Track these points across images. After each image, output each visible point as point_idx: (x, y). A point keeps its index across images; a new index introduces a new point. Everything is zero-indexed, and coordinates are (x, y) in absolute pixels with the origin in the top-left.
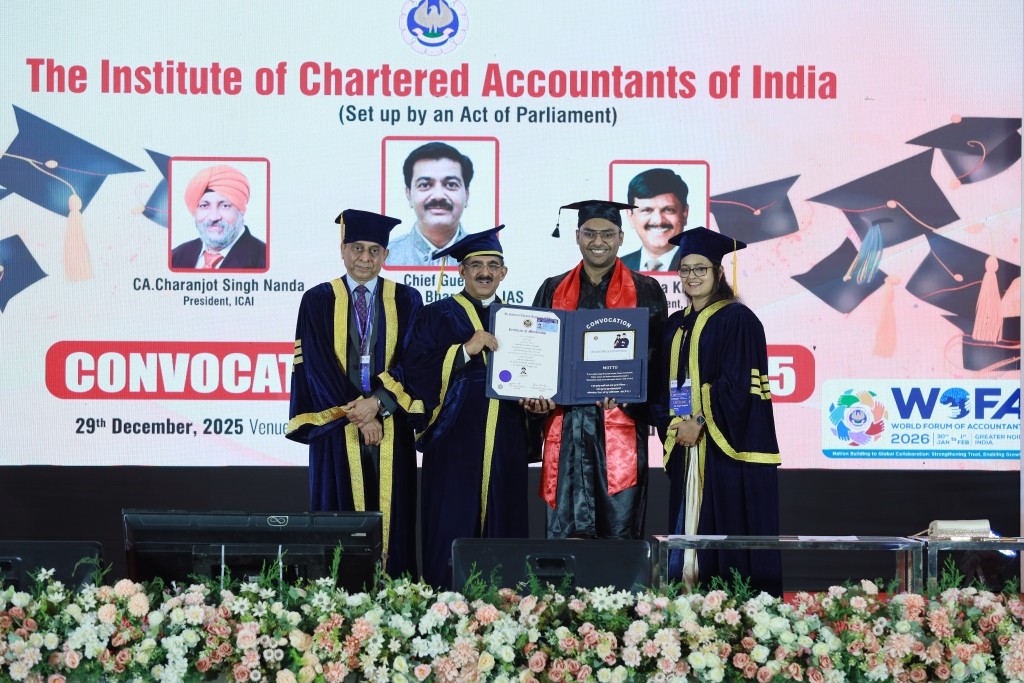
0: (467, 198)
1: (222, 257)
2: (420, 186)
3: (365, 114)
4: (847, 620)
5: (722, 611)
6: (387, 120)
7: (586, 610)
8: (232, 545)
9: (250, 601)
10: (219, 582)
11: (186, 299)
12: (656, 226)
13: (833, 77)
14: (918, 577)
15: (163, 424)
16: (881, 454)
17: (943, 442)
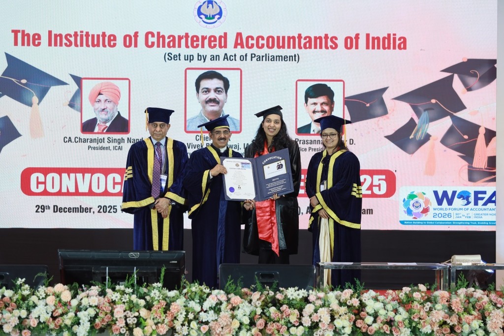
0: (227, 98)
1: (107, 127)
2: (203, 92)
3: (177, 57)
4: (412, 304)
5: (351, 299)
6: (187, 60)
7: (284, 299)
8: (111, 267)
9: (121, 294)
10: (105, 285)
11: (89, 147)
12: (318, 112)
13: (405, 39)
14: (446, 282)
15: (78, 208)
16: (428, 223)
17: (458, 217)
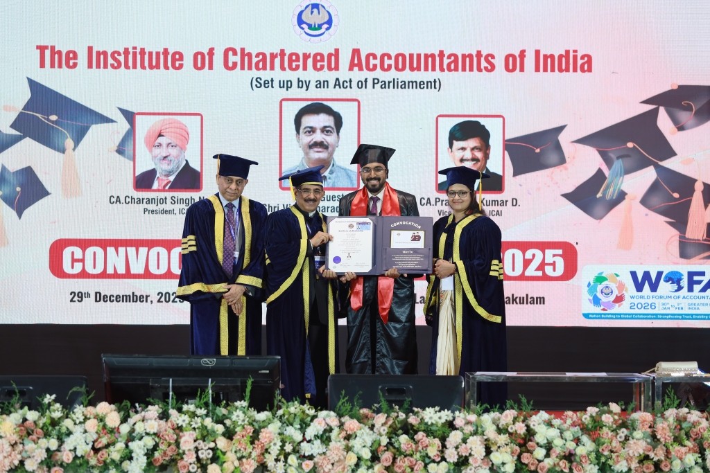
0: (339, 141)
1: (170, 181)
2: (306, 132)
3: (268, 83)
4: (600, 430)
5: (514, 424)
6: (283, 87)
7: (420, 423)
8: (176, 379)
9: (190, 417)
10: (168, 403)
11: (145, 210)
12: (468, 160)
13: (589, 57)
14: (649, 400)
15: (130, 296)
16: (622, 316)
17: (665, 308)
